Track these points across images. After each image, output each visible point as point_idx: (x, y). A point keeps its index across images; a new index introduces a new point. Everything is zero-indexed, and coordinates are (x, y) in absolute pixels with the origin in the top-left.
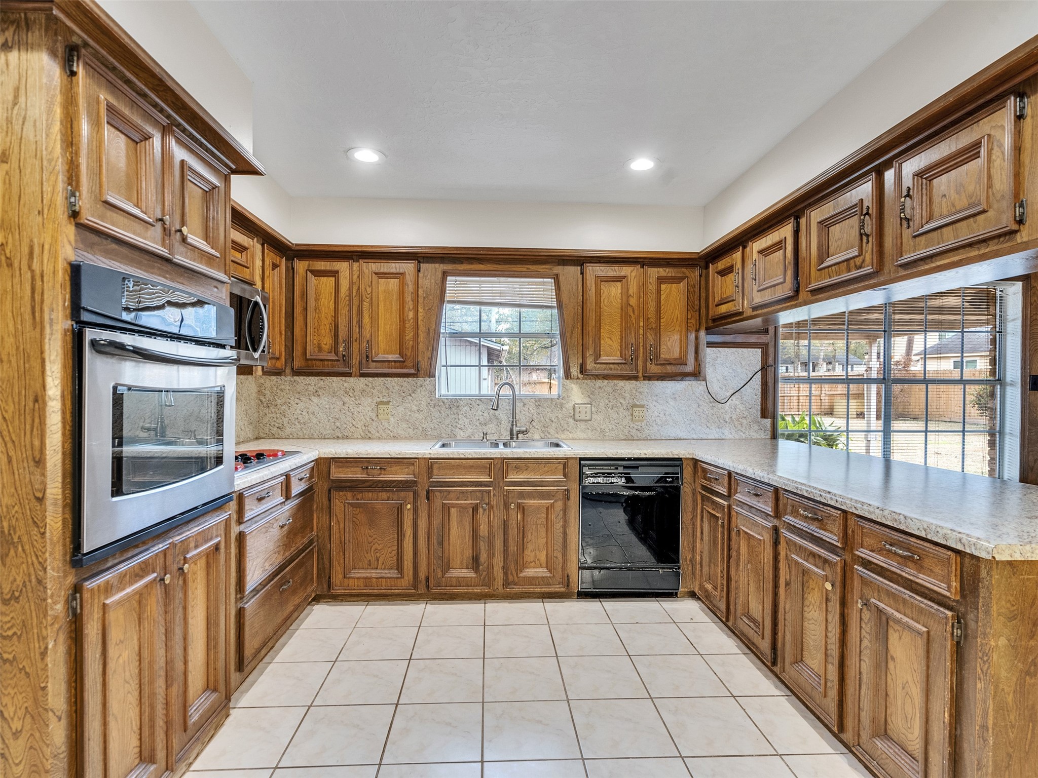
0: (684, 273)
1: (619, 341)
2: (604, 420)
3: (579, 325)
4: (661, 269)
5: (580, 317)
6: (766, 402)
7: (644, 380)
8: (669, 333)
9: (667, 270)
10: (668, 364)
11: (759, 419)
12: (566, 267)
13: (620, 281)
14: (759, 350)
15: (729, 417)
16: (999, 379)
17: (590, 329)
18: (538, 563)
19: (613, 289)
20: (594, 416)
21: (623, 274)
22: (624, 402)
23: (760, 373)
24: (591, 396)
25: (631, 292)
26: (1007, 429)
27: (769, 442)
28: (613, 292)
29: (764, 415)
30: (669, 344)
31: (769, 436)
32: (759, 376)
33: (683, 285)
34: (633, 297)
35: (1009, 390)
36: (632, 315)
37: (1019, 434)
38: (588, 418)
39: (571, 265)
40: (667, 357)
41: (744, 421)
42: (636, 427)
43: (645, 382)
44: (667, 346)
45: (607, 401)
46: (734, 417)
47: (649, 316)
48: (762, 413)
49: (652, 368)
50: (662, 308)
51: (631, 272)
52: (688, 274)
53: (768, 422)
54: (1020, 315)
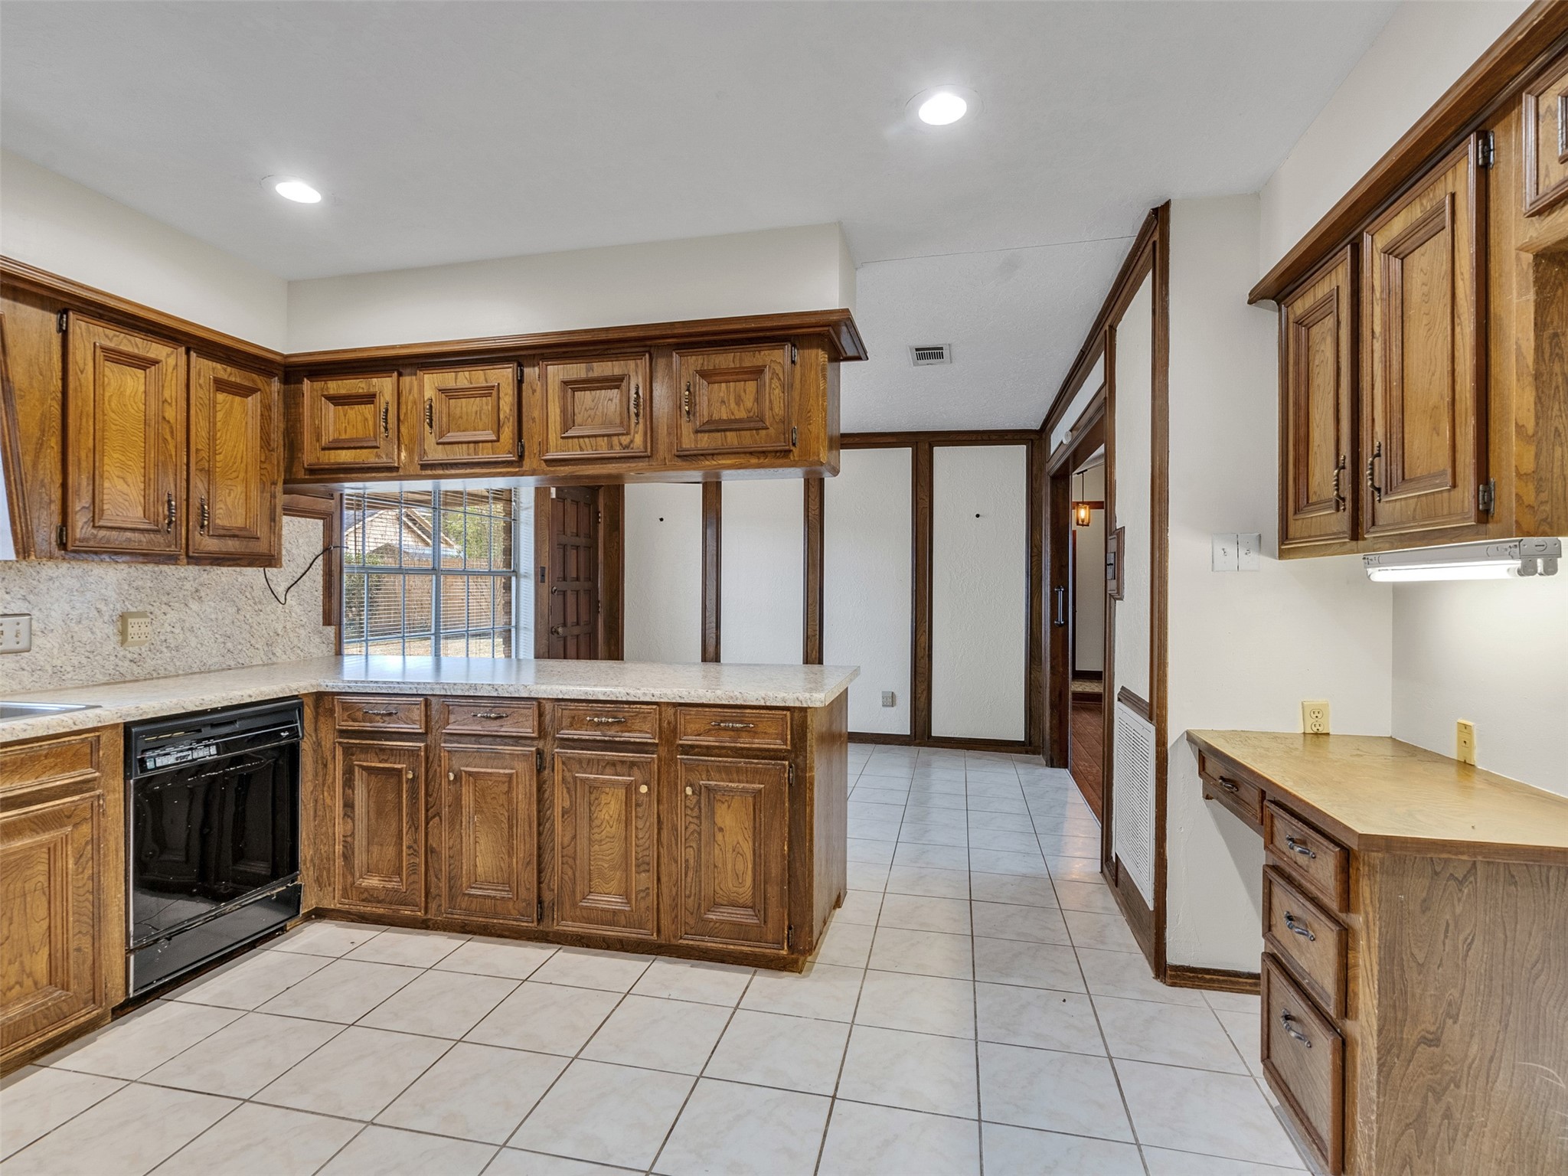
0: (253, 381)
1: (142, 486)
2: (61, 646)
3: (54, 442)
4: (219, 366)
5: (57, 424)
6: (330, 601)
7: (188, 564)
8: (229, 482)
9: (229, 369)
10: (230, 536)
11: (321, 627)
12: (19, 305)
13: (144, 369)
14: (320, 522)
15: (281, 627)
16: (514, 571)
17: (83, 455)
18: (28, 982)
19: (130, 382)
20: (38, 641)
21: (152, 355)
22: (104, 608)
23: (321, 557)
24: (31, 597)
25: (167, 395)
26: (522, 624)
27: (333, 659)
28: (129, 383)
29: (327, 621)
30: (229, 500)
31: (333, 652)
32: (320, 561)
33: (253, 402)
34: (170, 404)
35: (523, 581)
36: (169, 437)
37: (533, 628)
38: (23, 645)
39: (33, 305)
40: (226, 523)
41: (302, 631)
42: (129, 656)
43: (190, 567)
44: (226, 505)
45: (67, 608)
46: (289, 625)
47: (200, 447)
48: (324, 618)
49: (204, 542)
50: (219, 435)
51: (168, 356)
52: (260, 385)
53: (331, 630)
54: (532, 504)
